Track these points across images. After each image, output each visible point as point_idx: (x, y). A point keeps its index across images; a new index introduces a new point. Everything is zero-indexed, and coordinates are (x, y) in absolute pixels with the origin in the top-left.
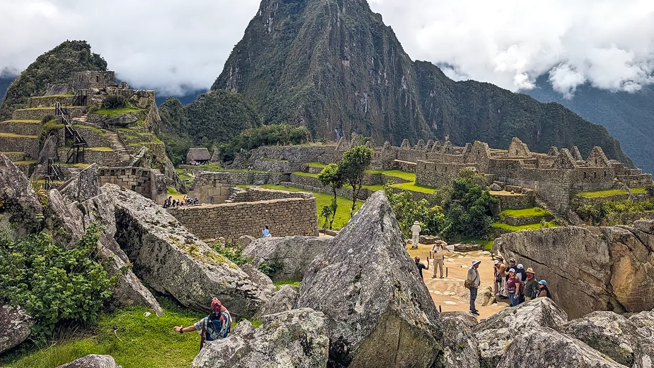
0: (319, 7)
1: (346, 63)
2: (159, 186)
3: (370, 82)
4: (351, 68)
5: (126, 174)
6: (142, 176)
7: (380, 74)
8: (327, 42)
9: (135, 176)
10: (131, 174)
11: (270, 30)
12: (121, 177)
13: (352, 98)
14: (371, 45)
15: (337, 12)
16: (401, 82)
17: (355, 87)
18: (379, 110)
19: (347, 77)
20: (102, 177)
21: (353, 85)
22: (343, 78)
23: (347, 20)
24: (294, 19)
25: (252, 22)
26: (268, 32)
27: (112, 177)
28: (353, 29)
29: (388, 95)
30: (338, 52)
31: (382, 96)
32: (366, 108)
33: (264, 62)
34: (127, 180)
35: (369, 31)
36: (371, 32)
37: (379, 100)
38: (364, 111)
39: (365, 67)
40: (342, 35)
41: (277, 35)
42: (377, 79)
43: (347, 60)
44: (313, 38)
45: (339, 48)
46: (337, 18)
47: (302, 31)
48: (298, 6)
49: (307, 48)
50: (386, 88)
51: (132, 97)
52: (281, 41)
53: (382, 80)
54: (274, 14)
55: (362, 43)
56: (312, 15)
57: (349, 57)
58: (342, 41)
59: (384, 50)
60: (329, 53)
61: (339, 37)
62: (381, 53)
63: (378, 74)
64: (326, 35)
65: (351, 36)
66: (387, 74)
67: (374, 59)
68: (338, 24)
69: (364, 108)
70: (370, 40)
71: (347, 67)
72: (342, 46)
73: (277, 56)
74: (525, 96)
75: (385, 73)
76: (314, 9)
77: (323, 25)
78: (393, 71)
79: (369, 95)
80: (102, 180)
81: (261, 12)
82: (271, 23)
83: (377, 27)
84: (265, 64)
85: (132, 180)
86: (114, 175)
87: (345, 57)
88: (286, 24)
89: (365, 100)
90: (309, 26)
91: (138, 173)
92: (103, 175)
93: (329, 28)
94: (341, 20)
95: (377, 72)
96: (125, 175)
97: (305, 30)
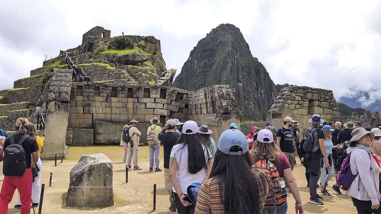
0: (224, 53)
1: (240, 85)
2: (224, 104)
3: (254, 96)
4: (243, 88)
5: (151, 96)
6: (176, 101)
7: (260, 91)
8: (229, 72)
9: (165, 101)
10: (158, 96)
11: (195, 67)
12: (145, 100)
13: (244, 105)
14: (254, 74)
15: (235, 55)
16: (272, 96)
17: (246, 98)
18: (260, 112)
19: (241, 93)
20: (114, 99)
21: (244, 97)
22: (239, 93)
23: (240, 60)
24: (210, 61)
25: (185, 64)
26: (194, 68)
27: (130, 100)
28: (244, 65)
29: (264, 103)
30: (236, 78)
31: (261, 103)
32: (252, 110)
33: (192, 85)
34: (154, 106)
35: (253, 67)
36: (254, 67)
37: (259, 106)
38: (251, 112)
39: (251, 87)
40: (238, 68)
41: (200, 70)
42: (258, 94)
43: (241, 82)
44: (221, 70)
45: (236, 76)
46: (235, 58)
47: (215, 66)
48: (212, 53)
49: (217, 76)
50: (263, 99)
51: (140, 43)
52: (202, 73)
53: (261, 95)
54: (198, 58)
55: (249, 73)
56: (220, 57)
57: (242, 81)
58: (238, 72)
59: (262, 77)
60: (231, 78)
61: (236, 69)
62: (260, 79)
63: (259, 91)
64: (229, 69)
65: (243, 69)
66: (263, 91)
67: (256, 82)
68: (236, 62)
69: (251, 111)
70: (253, 72)
71: (241, 86)
72: (238, 74)
73: (200, 81)
74: (343, 104)
75: (262, 91)
76: (221, 54)
77: (227, 62)
78: (267, 89)
79: (253, 103)
80: (113, 104)
81: (190, 58)
82: (196, 63)
83: (257, 64)
84: (193, 86)
85: (160, 106)
86: (132, 97)
87: (240, 81)
88: (205, 64)
89: (252, 106)
90: (219, 63)
91: (170, 95)
92: (116, 96)
93: (230, 65)
94: (237, 60)
95: (258, 90)
96: (149, 97)
97: (216, 66)
